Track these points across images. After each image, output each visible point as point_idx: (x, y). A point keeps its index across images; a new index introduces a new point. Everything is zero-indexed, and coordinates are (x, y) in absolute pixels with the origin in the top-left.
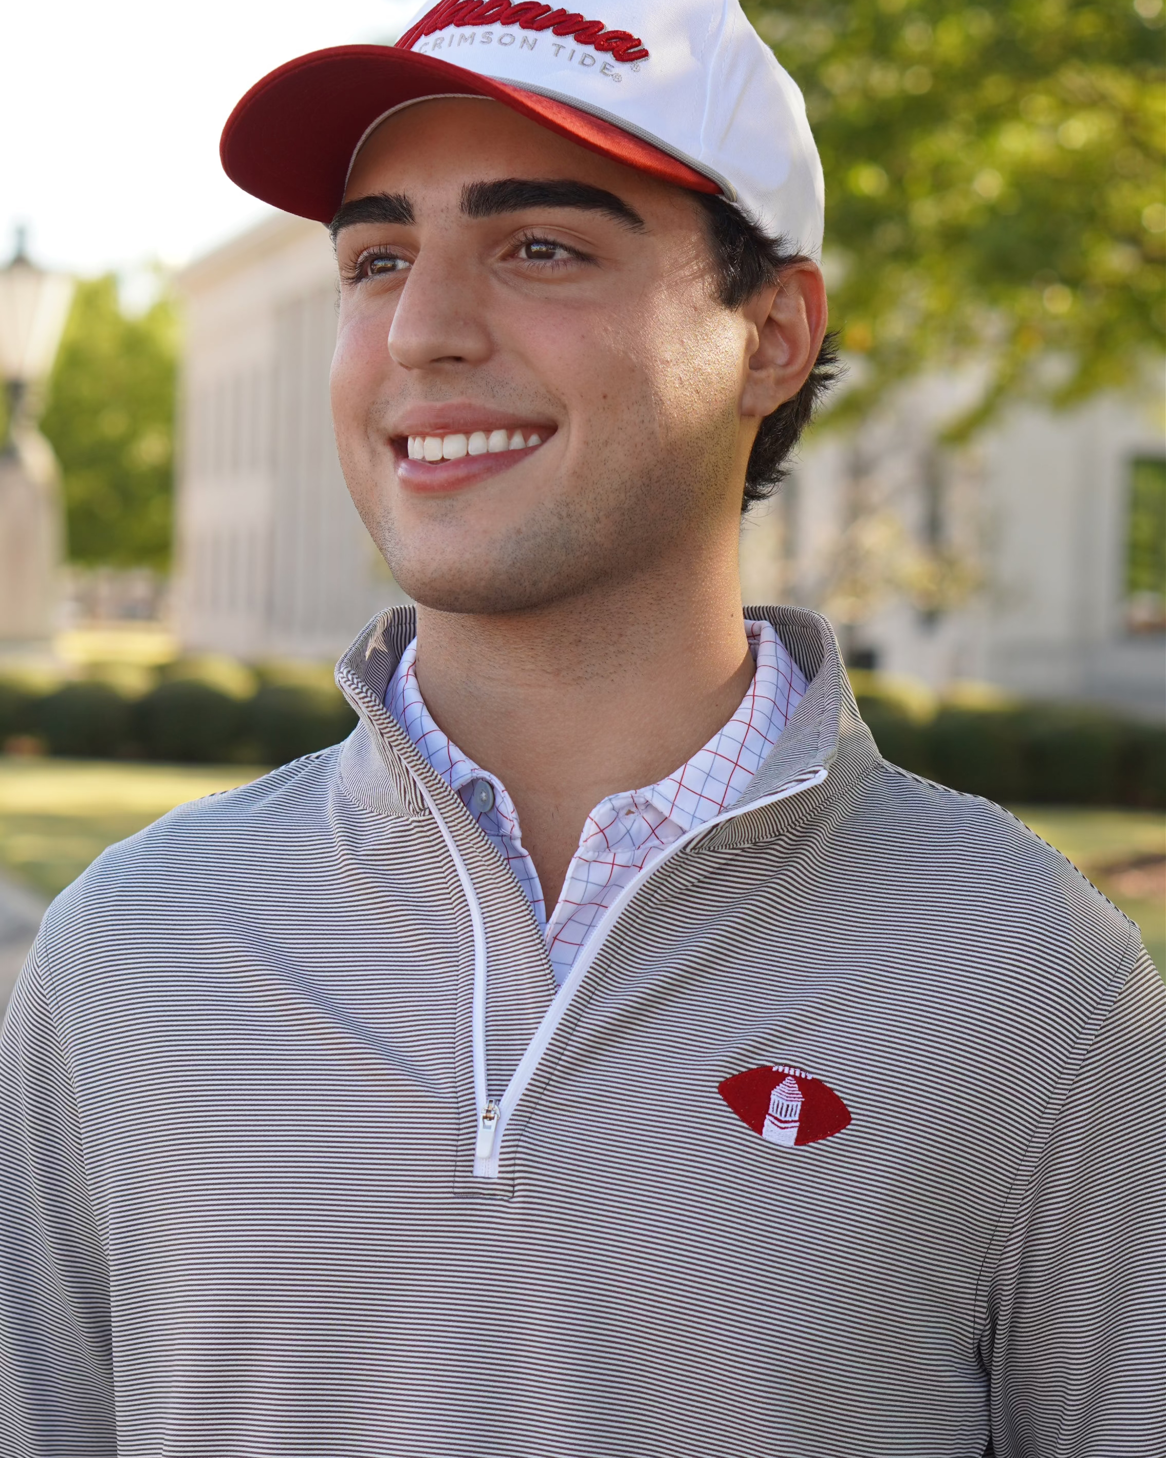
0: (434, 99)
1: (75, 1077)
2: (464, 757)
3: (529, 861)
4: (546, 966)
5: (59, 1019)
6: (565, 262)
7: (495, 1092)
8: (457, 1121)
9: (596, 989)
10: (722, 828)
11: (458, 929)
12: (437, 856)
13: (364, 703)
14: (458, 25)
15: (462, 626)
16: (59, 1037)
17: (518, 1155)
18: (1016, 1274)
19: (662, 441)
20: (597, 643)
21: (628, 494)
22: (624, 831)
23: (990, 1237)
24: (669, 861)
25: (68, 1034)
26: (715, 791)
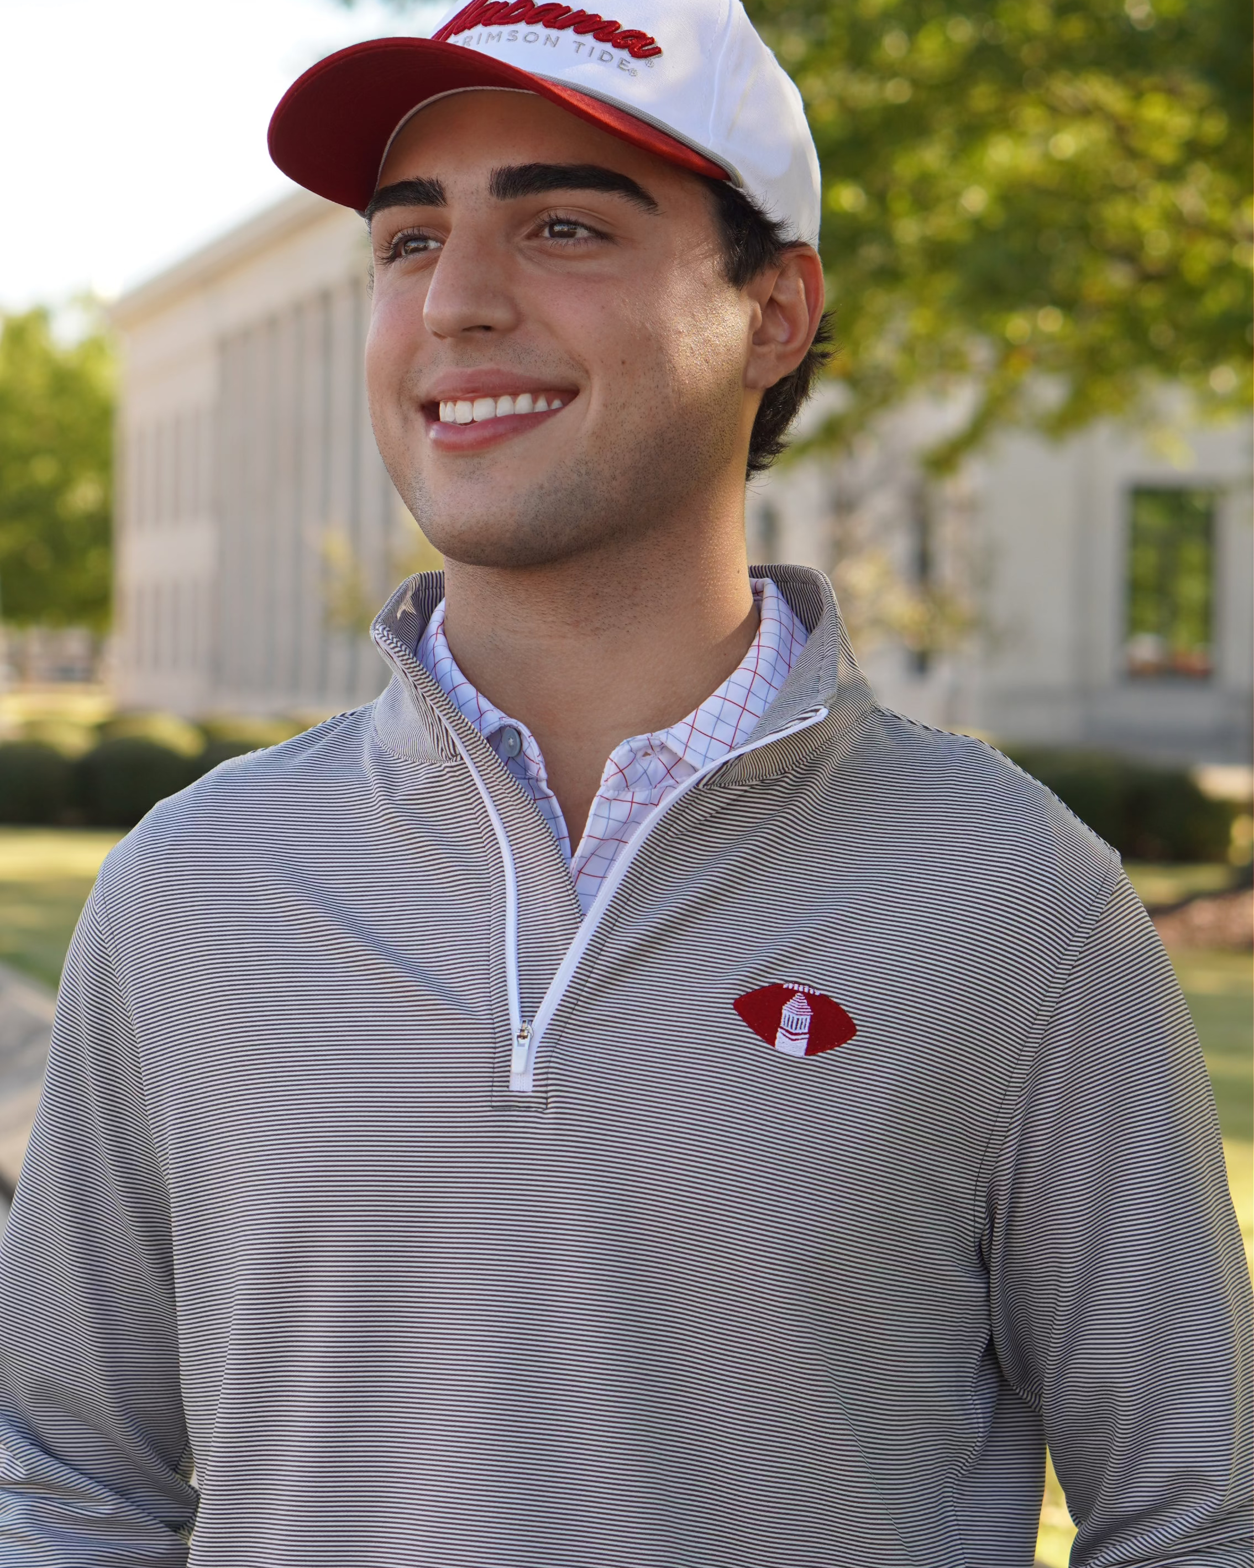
0: (465, 92)
1: (135, 1014)
2: (492, 707)
3: (554, 801)
4: (572, 897)
5: (118, 961)
6: (586, 240)
7: (528, 1014)
8: (493, 1041)
9: (619, 917)
10: (731, 765)
11: (490, 865)
12: (469, 799)
13: (399, 657)
14: (485, 25)
15: (488, 583)
16: (117, 978)
17: (551, 1070)
18: (1011, 1174)
19: (675, 406)
20: (613, 596)
21: (643, 454)
22: (641, 770)
23: (987, 1140)
24: (684, 797)
25: (127, 974)
26: (724, 733)
